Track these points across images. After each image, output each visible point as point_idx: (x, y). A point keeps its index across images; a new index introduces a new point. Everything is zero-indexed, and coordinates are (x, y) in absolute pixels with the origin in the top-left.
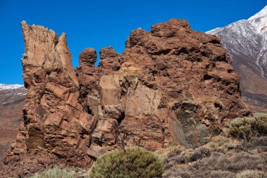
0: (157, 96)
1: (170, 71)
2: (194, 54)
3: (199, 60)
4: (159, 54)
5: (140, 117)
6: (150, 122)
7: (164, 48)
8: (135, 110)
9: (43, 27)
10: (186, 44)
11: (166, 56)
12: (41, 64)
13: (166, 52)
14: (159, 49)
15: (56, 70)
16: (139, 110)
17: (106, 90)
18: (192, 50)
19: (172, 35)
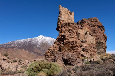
0: (94, 38)
1: (96, 32)
2: (101, 28)
3: (102, 30)
4: (92, 26)
5: (90, 44)
6: (93, 46)
7: (94, 25)
8: (89, 42)
9: (66, 8)
10: (100, 25)
11: (94, 27)
12: (67, 20)
13: (94, 26)
14: (93, 25)
15: (72, 23)
16: (90, 42)
17: (81, 34)
18: (101, 27)
19: (96, 21)
